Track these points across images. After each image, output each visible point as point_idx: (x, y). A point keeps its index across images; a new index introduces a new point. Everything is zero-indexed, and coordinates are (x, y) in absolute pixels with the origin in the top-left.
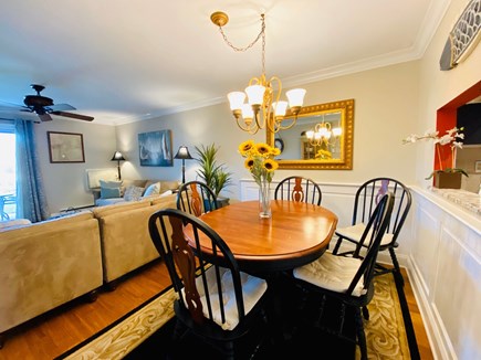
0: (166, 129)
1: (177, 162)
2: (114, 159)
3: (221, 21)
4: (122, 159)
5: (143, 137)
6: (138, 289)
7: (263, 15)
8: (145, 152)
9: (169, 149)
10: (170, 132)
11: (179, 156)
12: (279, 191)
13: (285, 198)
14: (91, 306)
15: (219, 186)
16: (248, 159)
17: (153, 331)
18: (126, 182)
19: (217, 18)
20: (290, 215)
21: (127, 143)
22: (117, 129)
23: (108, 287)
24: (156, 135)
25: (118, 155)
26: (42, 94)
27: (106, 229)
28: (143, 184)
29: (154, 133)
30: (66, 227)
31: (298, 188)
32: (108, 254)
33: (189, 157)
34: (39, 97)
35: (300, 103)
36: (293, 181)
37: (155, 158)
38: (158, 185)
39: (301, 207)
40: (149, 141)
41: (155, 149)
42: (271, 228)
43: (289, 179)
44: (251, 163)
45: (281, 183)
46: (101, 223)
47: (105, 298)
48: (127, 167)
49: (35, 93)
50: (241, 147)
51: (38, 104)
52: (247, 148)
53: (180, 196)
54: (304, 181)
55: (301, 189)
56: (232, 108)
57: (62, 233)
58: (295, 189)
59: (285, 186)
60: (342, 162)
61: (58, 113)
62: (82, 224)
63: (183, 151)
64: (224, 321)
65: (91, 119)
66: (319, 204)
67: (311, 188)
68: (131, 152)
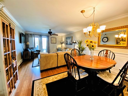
0: (72, 36)
1: (73, 44)
2: (61, 43)
3: (83, 12)
4: (63, 43)
5: (67, 38)
6: (63, 69)
7: (94, 8)
8: (67, 42)
9: (72, 41)
10: (72, 37)
11: (73, 43)
12: (100, 54)
13: (102, 56)
14: (55, 70)
15: (82, 51)
16: (87, 44)
17: (64, 77)
18: (63, 48)
19: (82, 12)
20: (103, 61)
21: (64, 40)
22: (62, 36)
23: (58, 67)
24: (69, 38)
25: (62, 42)
26: (51, 31)
27: (58, 56)
28: (66, 49)
29: (69, 37)
30: (53, 55)
31: (107, 53)
32: (58, 61)
33: (76, 43)
34: (50, 32)
35: (104, 29)
36: (105, 51)
37: (69, 43)
38: (69, 49)
39: (107, 59)
40: (68, 39)
41: (69, 41)
42: (93, 63)
43: (104, 50)
44: (88, 45)
45: (101, 51)
46: (58, 55)
47: (57, 69)
48: (63, 45)
49: (49, 31)
50: (86, 41)
51: (50, 33)
52: (87, 41)
53: (72, 52)
54: (109, 51)
55: (108, 54)
56: (84, 32)
57: (52, 56)
58: (106, 53)
59: (102, 52)
60: (126, 46)
61: (53, 34)
62: (55, 55)
63: (75, 41)
64: (75, 77)
65: (57, 35)
66: (113, 59)
67: (111, 54)
68: (64, 41)
